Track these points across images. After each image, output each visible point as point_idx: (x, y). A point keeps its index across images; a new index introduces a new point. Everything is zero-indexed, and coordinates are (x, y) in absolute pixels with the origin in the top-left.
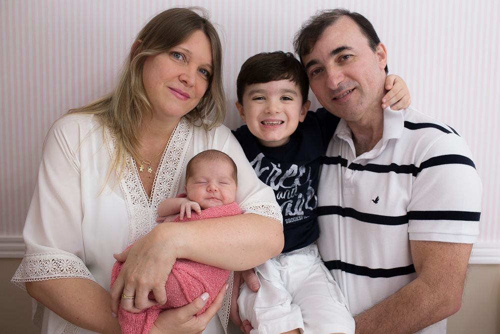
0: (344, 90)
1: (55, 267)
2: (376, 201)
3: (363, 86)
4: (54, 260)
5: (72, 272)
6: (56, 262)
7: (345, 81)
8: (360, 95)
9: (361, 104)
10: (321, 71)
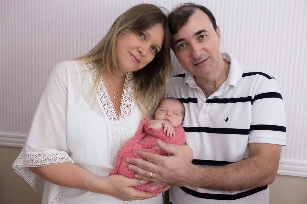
1: (45, 158)
2: (227, 120)
3: (213, 56)
4: (44, 154)
5: (56, 160)
6: (46, 155)
8: (211, 61)
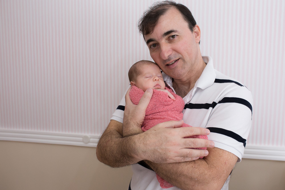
0: (172, 60)
3: (184, 57)
7: (173, 54)
8: (183, 63)
9: (184, 68)
10: (157, 45)
